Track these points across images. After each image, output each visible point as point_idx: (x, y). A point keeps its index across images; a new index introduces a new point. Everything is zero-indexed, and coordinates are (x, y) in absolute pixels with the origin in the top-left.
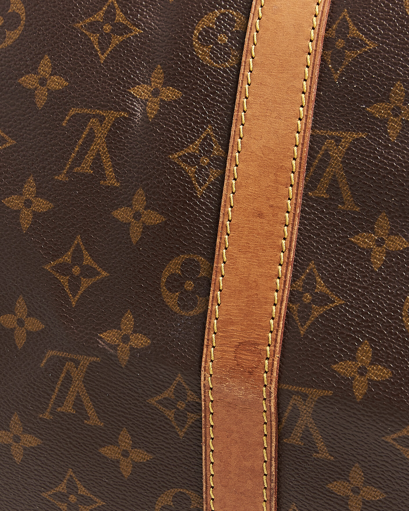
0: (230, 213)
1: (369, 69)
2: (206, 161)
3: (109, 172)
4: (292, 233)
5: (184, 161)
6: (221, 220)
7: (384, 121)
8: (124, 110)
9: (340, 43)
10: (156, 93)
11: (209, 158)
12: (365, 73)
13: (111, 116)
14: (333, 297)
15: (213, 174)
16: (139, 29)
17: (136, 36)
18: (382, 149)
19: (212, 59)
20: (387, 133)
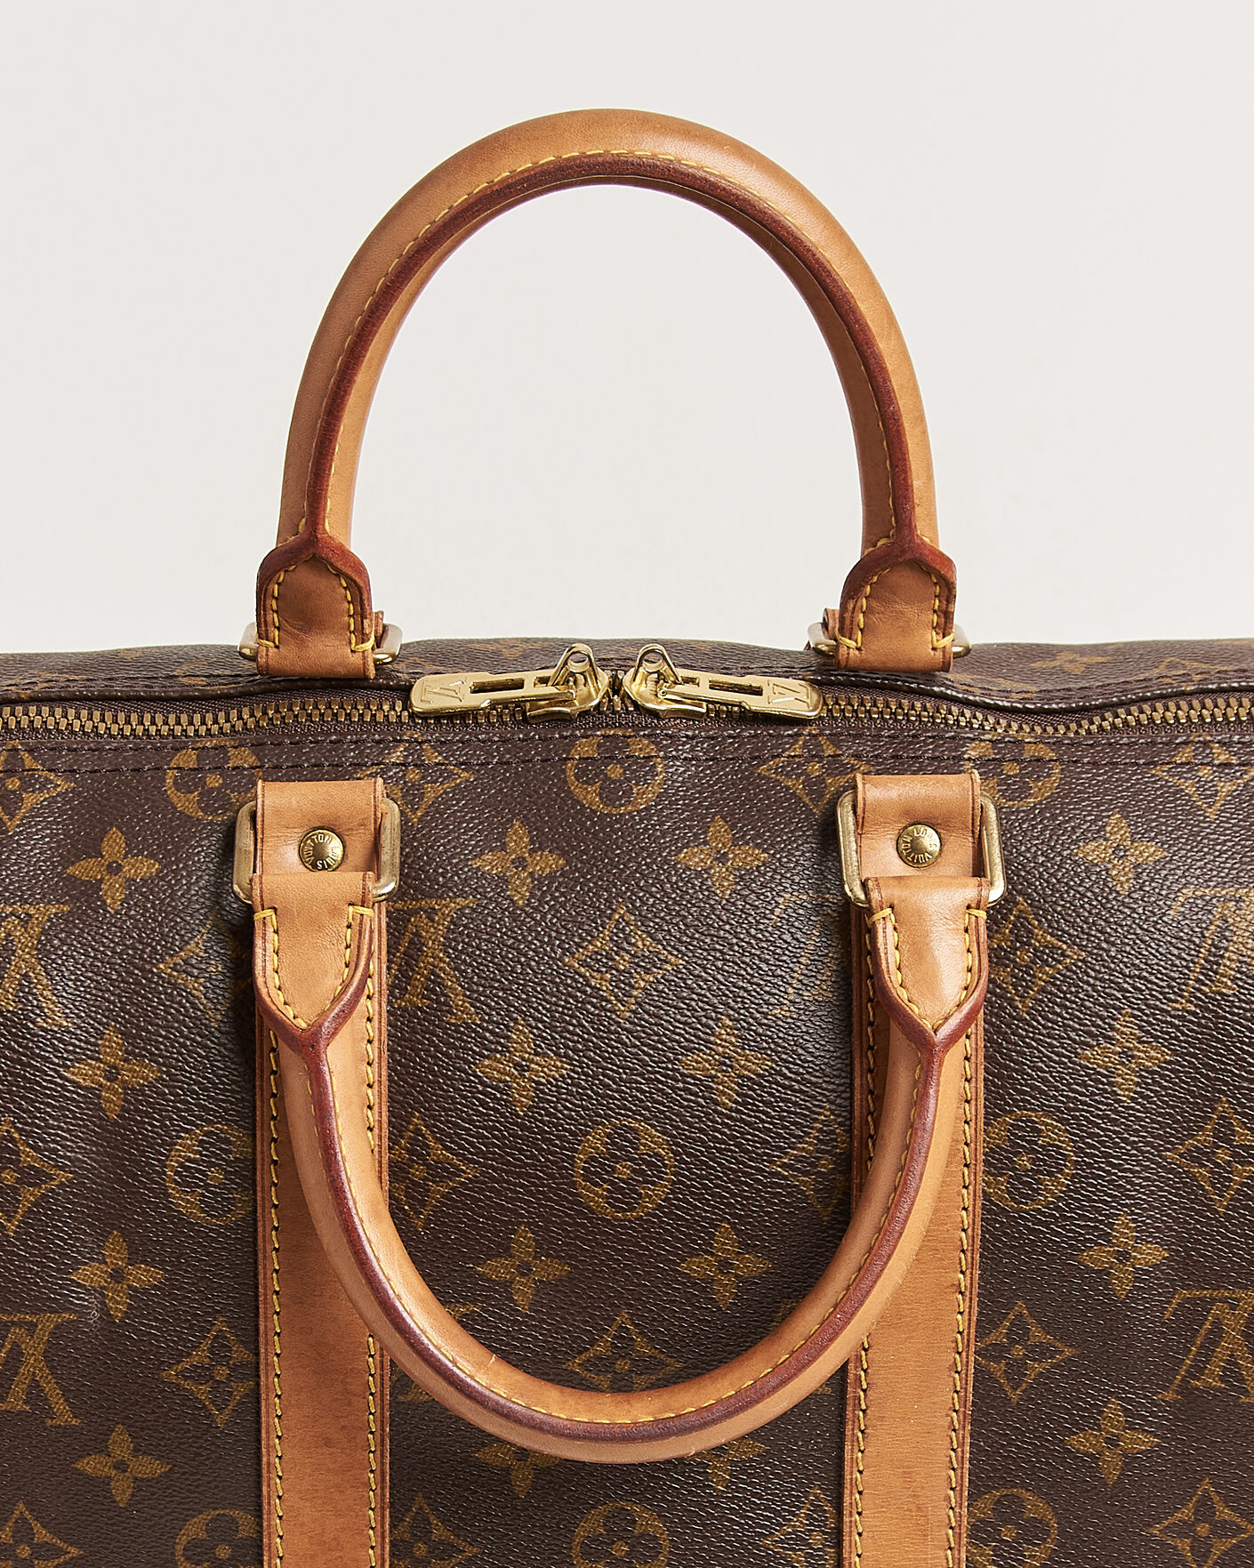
0: (278, 1447)
1: (471, 1209)
2: (224, 1371)
3: (59, 1405)
4: (383, 1464)
5: (186, 1378)
6: (265, 1459)
7: (507, 1285)
8: (67, 1310)
9: (418, 1172)
10: (117, 1276)
11: (228, 1365)
12: (465, 1215)
13: (48, 1322)
14: (462, 1545)
15: (240, 1390)
16: (64, 1171)
17: (62, 1183)
18: (508, 1327)
19: (203, 1211)
20: (512, 1300)
